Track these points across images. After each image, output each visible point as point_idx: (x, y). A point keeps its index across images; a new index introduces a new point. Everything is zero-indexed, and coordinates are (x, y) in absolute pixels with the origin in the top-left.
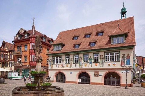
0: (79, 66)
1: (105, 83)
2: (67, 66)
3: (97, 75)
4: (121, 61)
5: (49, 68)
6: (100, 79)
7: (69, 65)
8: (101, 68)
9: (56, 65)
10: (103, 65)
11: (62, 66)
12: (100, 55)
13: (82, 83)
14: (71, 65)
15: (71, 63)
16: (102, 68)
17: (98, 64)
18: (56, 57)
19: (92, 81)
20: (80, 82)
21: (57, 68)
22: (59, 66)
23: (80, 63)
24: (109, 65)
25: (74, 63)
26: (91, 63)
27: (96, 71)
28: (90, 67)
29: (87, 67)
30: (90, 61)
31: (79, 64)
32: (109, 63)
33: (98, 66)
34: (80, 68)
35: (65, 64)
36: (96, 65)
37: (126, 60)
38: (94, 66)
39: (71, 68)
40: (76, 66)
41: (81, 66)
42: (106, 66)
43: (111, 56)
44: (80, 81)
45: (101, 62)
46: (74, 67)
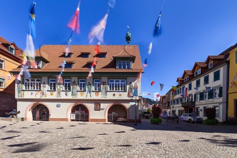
0: (72, 95)
1: (110, 119)
2: (52, 94)
3: (98, 109)
4: (127, 90)
5: (17, 97)
6: (103, 114)
7: (55, 93)
8: (103, 98)
9: (31, 92)
10: (106, 95)
11: (43, 94)
12: (102, 82)
13: (76, 120)
14: (59, 93)
15: (58, 89)
16: (106, 98)
17: (100, 93)
18: (30, 79)
19: (91, 117)
20: (74, 119)
21: (33, 97)
22: (37, 94)
23: (74, 90)
24: (114, 95)
25: (63, 91)
27: (97, 103)
28: (89, 98)
29: (84, 97)
30: (88, 88)
31: (72, 92)
32: (114, 93)
33: (100, 96)
34: (74, 98)
35: (48, 91)
36: (97, 95)
37: (133, 90)
38: (94, 96)
39: (59, 98)
40: (66, 95)
41: (75, 95)
42: (110, 96)
43: (116, 84)
44: (75, 117)
45: (104, 90)
46: (63, 96)
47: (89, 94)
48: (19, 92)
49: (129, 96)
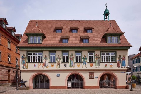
0: (70, 66)
2: (52, 66)
4: (117, 61)
5: (22, 68)
6: (96, 82)
7: (55, 65)
8: (97, 69)
9: (34, 64)
10: (99, 66)
11: (45, 65)
13: (72, 88)
14: (59, 64)
15: (58, 62)
16: (99, 69)
17: (94, 64)
18: (33, 53)
20: (71, 86)
21: (36, 68)
22: (39, 66)
23: (71, 62)
24: (106, 65)
25: (62, 63)
26: (85, 63)
27: (91, 73)
28: (84, 68)
29: (80, 68)
30: (84, 60)
31: (70, 64)
32: (106, 64)
33: (94, 67)
34: (72, 69)
35: (49, 63)
36: (91, 65)
37: (122, 61)
38: (88, 67)
39: (59, 69)
40: (65, 66)
41: (73, 66)
42: (102, 66)
43: (107, 56)
44: (71, 85)
45: (97, 62)
46: (62, 67)
47: (84, 65)
48: (24, 64)
49: (118, 66)
